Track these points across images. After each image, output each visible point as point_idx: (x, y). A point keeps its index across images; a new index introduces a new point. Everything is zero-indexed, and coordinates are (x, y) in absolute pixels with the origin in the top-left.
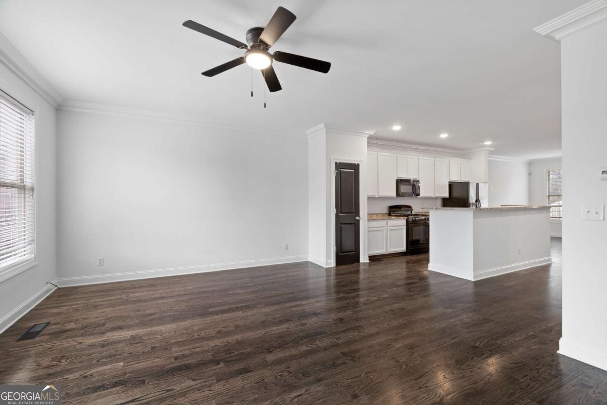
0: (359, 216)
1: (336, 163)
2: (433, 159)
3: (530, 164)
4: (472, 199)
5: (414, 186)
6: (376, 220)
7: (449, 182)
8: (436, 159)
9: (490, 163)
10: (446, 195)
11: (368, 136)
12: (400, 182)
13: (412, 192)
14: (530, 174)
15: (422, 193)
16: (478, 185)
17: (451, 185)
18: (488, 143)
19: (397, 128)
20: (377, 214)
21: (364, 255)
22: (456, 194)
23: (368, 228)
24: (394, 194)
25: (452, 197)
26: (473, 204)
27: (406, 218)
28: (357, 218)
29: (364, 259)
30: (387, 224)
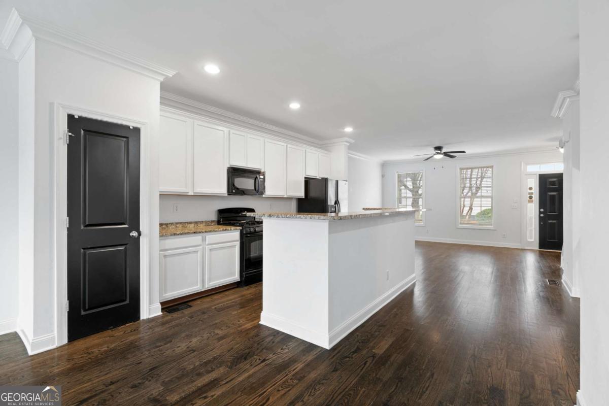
0: (137, 229)
1: (71, 117)
2: (286, 144)
3: (384, 165)
4: (331, 200)
5: (257, 180)
6: (181, 234)
7: (305, 178)
8: (289, 146)
9: (350, 160)
10: (302, 194)
11: (162, 79)
12: (234, 172)
13: (253, 188)
14: (383, 176)
15: (269, 191)
16: (337, 182)
17: (308, 182)
18: (349, 130)
19: (212, 69)
20: (196, 223)
21: (151, 302)
22: (313, 194)
23: (161, 251)
24: (223, 190)
25: (309, 197)
26: (332, 206)
27: (241, 228)
28: (134, 234)
29: (149, 309)
30: (204, 240)
